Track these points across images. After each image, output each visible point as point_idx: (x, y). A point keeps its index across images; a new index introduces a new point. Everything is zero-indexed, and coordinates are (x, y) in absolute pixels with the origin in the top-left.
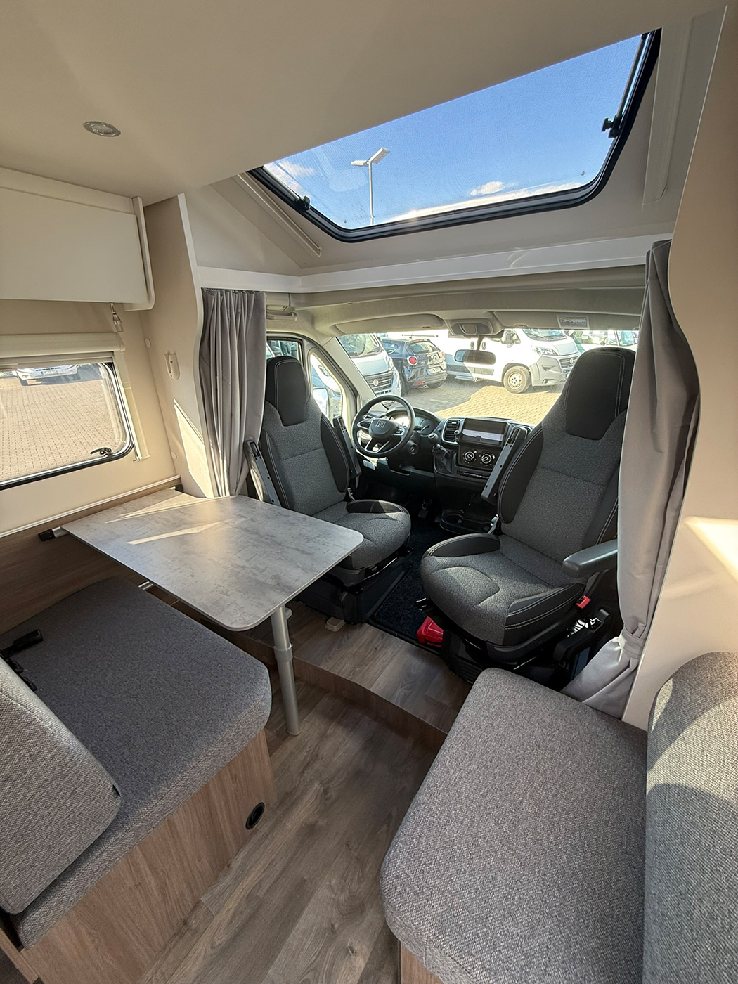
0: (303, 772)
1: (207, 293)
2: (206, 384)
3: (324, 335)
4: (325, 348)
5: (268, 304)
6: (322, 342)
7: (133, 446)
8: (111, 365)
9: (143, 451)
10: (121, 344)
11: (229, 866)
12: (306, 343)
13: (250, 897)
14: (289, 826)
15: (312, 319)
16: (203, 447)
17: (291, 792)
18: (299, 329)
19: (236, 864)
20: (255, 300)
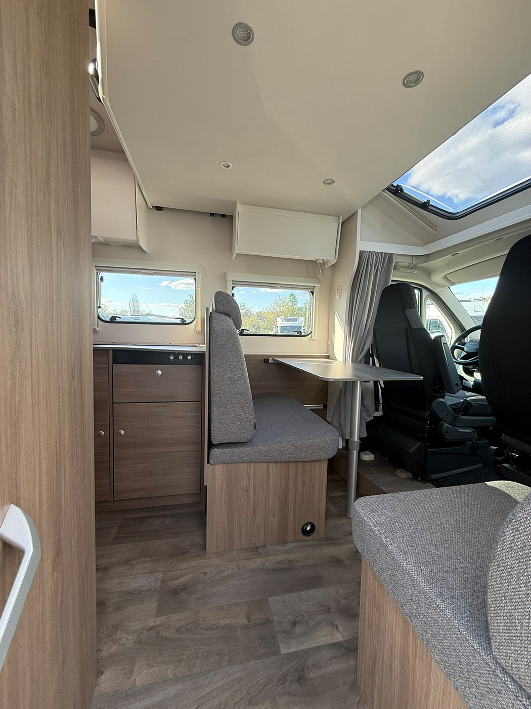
0: (346, 535)
1: (361, 253)
2: (353, 297)
3: (439, 286)
4: (439, 295)
5: (397, 260)
6: (437, 291)
7: (312, 332)
8: (313, 293)
9: (316, 336)
10: (319, 283)
11: (286, 544)
12: (424, 291)
13: (290, 561)
14: (326, 550)
15: (429, 273)
16: (343, 334)
17: (335, 539)
18: (419, 279)
19: (289, 546)
20: (389, 258)
